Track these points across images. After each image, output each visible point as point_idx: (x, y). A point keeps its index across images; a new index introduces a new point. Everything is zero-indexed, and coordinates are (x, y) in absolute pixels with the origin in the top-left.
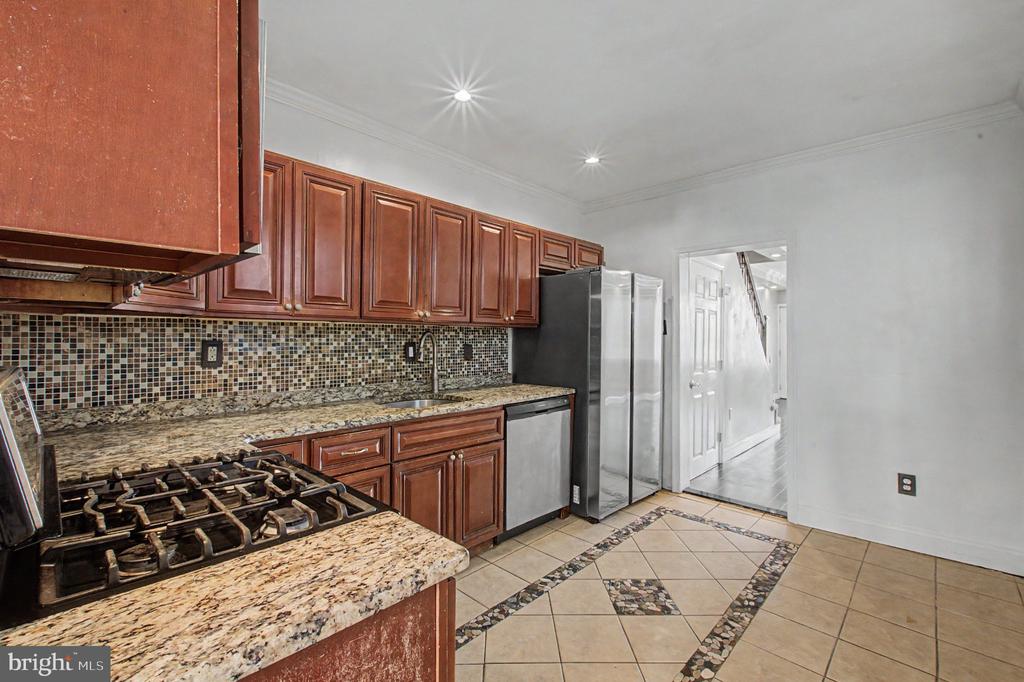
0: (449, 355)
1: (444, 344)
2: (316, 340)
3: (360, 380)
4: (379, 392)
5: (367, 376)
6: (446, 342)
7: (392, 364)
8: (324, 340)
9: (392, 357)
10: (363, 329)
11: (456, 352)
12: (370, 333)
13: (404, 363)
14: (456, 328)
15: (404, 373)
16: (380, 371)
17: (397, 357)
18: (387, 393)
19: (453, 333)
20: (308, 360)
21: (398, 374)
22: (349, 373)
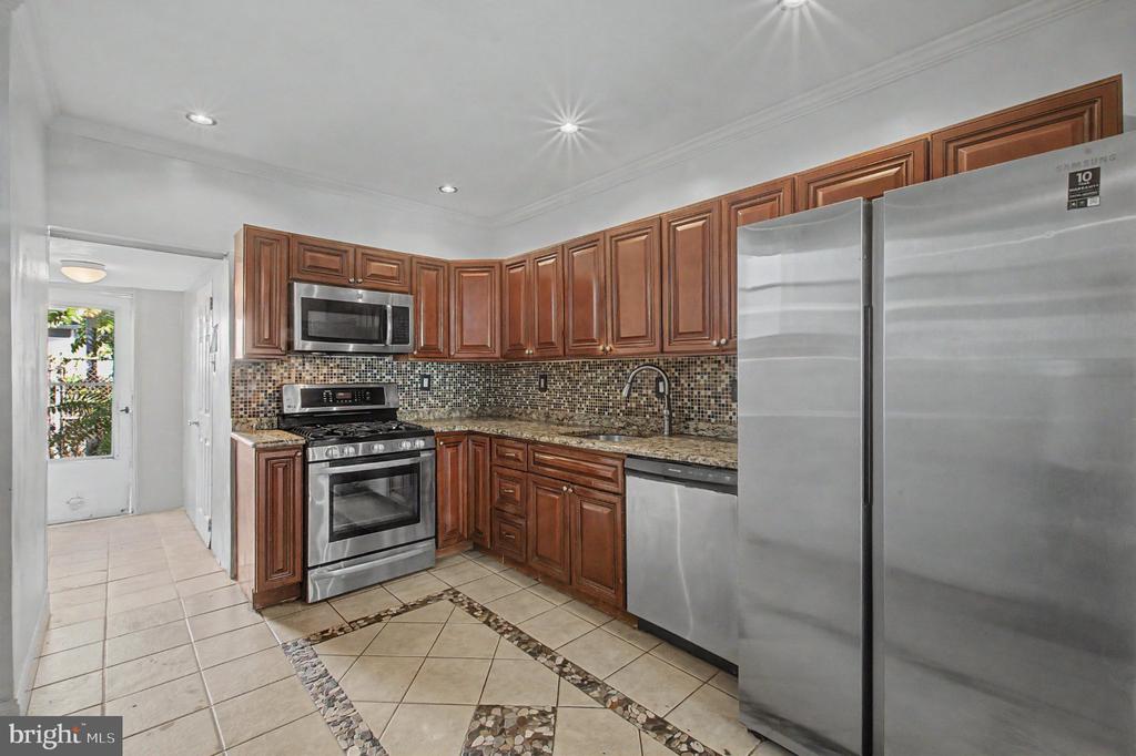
0: (709, 393)
1: (702, 380)
2: (589, 374)
3: (618, 411)
4: (629, 424)
5: (624, 408)
6: (706, 377)
7: (645, 398)
8: (594, 375)
9: (644, 392)
10: (620, 364)
11: (719, 390)
12: (625, 367)
13: (656, 399)
14: (719, 358)
15: (656, 410)
16: (634, 405)
17: (650, 392)
18: (635, 427)
19: (716, 366)
20: (585, 390)
21: (650, 409)
22: (611, 404)
